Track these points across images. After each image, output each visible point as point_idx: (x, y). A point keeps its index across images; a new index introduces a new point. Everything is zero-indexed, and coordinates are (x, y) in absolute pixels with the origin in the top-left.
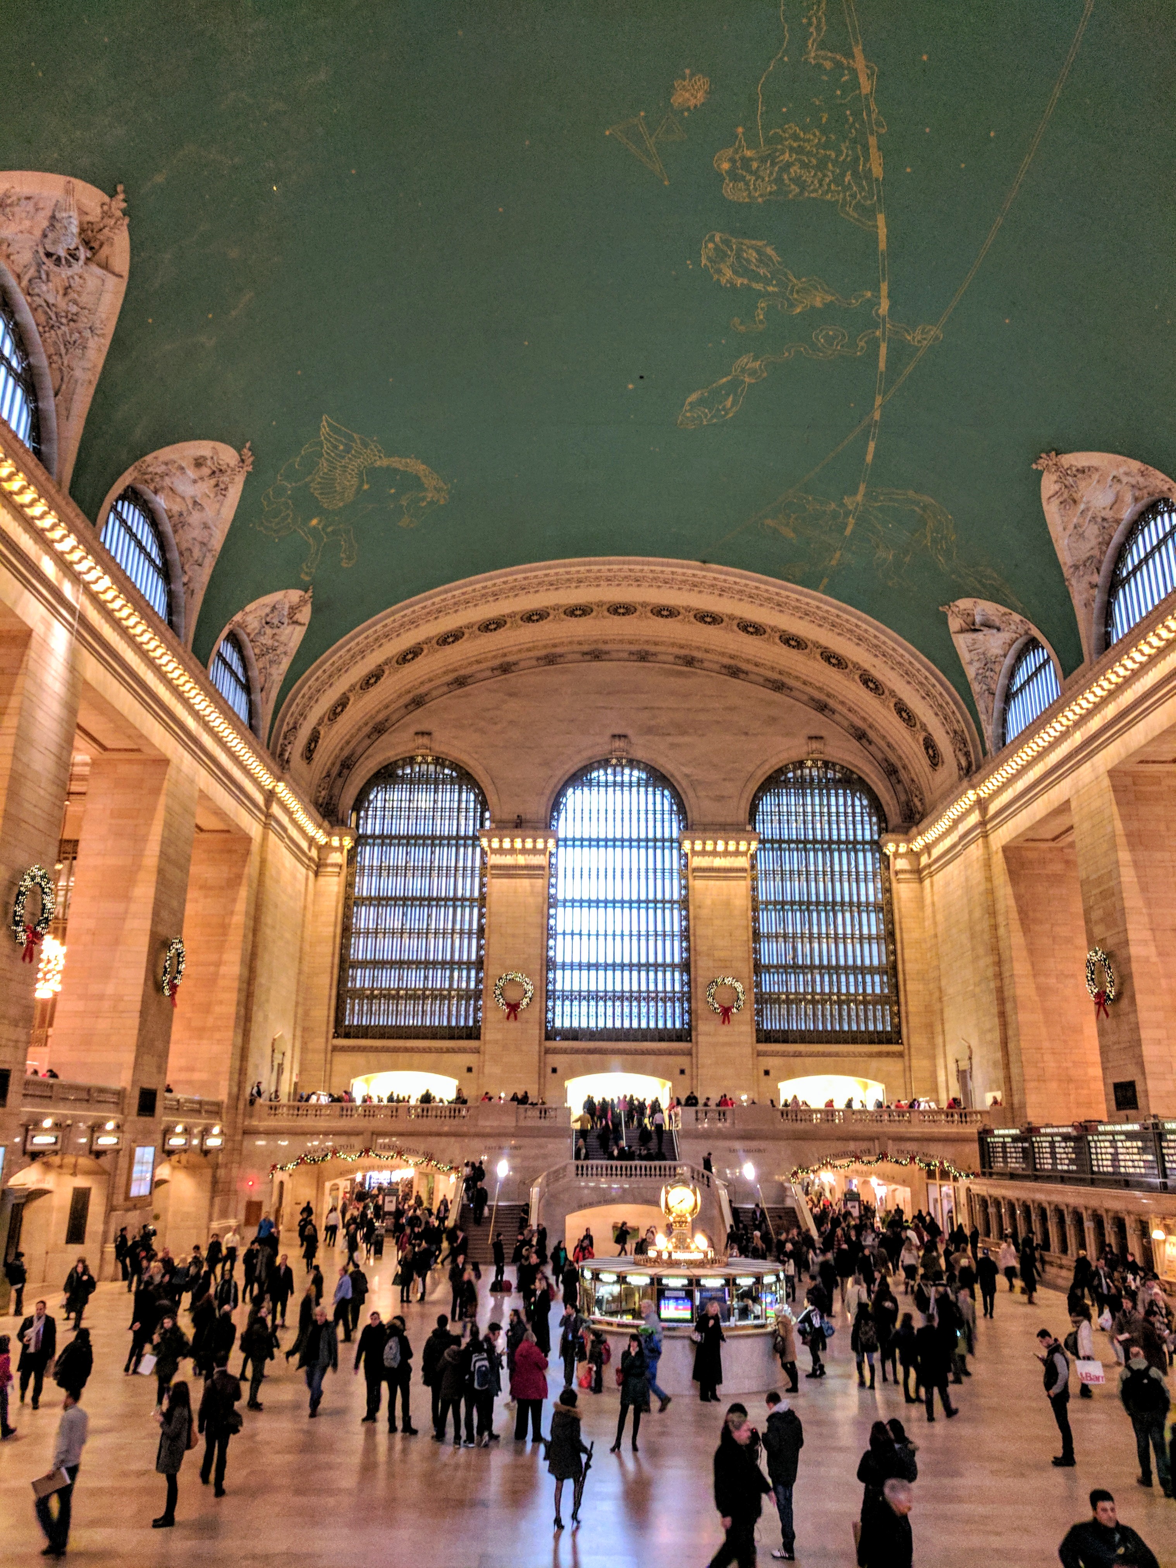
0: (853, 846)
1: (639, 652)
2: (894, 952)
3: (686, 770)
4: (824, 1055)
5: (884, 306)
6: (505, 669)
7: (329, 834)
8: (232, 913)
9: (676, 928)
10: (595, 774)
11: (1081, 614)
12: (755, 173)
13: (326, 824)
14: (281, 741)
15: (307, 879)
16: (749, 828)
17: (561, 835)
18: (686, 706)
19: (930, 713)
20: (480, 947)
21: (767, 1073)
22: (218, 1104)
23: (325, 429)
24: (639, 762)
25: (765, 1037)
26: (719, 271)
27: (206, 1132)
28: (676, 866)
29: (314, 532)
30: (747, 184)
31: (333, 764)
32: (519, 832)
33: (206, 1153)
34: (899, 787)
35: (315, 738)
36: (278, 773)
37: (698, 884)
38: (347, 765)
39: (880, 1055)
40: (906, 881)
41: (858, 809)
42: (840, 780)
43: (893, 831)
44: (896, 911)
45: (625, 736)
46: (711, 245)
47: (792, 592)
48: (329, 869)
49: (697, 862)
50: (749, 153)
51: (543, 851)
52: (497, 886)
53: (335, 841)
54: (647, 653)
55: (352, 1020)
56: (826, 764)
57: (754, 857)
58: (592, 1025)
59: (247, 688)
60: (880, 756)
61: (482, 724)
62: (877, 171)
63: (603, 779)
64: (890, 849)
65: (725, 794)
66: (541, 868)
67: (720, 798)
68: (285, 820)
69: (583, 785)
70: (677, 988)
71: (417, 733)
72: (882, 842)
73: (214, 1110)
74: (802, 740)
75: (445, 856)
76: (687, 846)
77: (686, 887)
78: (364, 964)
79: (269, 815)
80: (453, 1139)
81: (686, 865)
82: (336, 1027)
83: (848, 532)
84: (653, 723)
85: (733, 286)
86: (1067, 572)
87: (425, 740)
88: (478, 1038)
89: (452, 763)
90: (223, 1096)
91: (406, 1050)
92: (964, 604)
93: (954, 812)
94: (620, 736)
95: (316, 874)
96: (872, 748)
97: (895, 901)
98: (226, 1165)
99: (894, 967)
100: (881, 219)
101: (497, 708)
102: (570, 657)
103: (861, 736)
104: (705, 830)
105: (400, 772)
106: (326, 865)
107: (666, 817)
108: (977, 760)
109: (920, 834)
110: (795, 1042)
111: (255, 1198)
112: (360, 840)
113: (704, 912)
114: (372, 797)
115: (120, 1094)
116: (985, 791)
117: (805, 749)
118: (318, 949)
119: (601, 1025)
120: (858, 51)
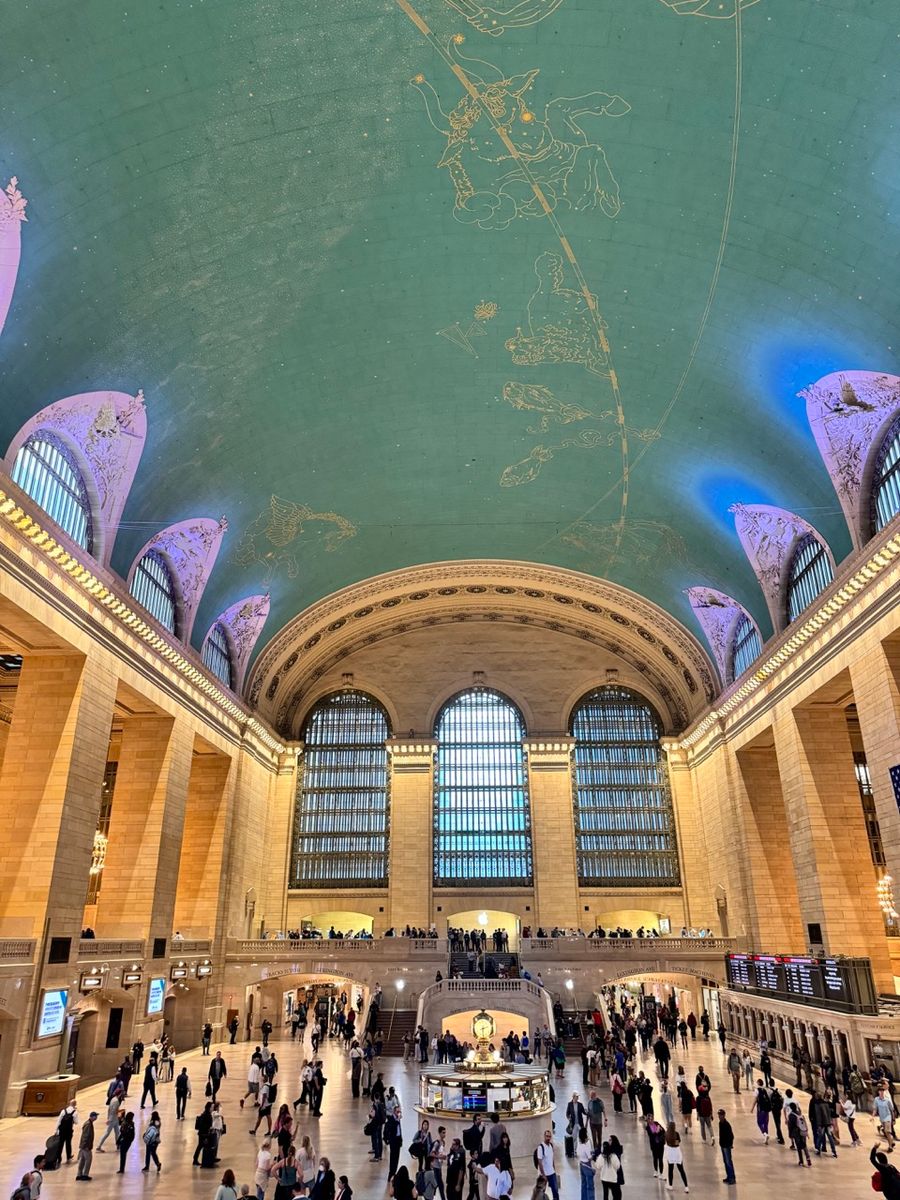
0: (641, 745)
1: (490, 615)
2: (673, 821)
3: (525, 694)
4: (626, 895)
5: (622, 419)
6: (402, 628)
7: (285, 746)
8: (218, 810)
9: (521, 805)
10: (462, 698)
11: (769, 602)
12: (529, 351)
13: (283, 740)
14: (252, 689)
15: (271, 778)
16: (568, 735)
17: (442, 740)
18: (522, 650)
19: (686, 657)
20: (387, 822)
21: (587, 908)
22: (208, 944)
23: (273, 502)
24: (492, 689)
25: (584, 882)
26: (515, 402)
27: (199, 965)
28: (519, 761)
29: (270, 561)
30: (527, 356)
31: (288, 698)
32: (410, 741)
33: (200, 978)
34: (670, 703)
35: (275, 682)
36: (250, 712)
37: (534, 775)
38: (298, 697)
39: (665, 894)
40: (679, 769)
41: (644, 719)
42: (629, 699)
43: (668, 735)
44: (673, 792)
45: (482, 672)
46: (508, 389)
47: (588, 580)
48: (286, 770)
49: (533, 758)
50: (525, 340)
51: (428, 754)
52: (397, 779)
53: (290, 751)
54: (496, 615)
55: (300, 876)
56: (620, 687)
57: (573, 753)
58: (465, 875)
59: (229, 657)
60: (657, 682)
61: (387, 667)
62: (606, 348)
63: (468, 701)
64: (666, 747)
65: (552, 710)
66: (428, 765)
67: (547, 713)
68: (254, 741)
69: (455, 705)
70: (523, 848)
71: (343, 675)
72: (661, 742)
73: (204, 947)
74: (603, 672)
75: (364, 758)
76: (526, 747)
77: (527, 776)
78: (309, 836)
79: (243, 741)
80: (366, 964)
81: (526, 761)
82: (290, 881)
83: (617, 544)
84: (501, 662)
85: (526, 409)
86: (759, 576)
87: (349, 679)
88: (387, 886)
89: (367, 693)
90: (211, 937)
91: (339, 896)
92: (699, 589)
93: (704, 726)
94: (479, 672)
95: (277, 774)
96: (651, 676)
97: (672, 783)
98: (213, 986)
99: (674, 831)
100: (612, 373)
101: (396, 656)
102: (443, 620)
103: (642, 668)
104: (538, 737)
105: (333, 700)
106: (284, 767)
107: (512, 726)
108: (717, 690)
109: (686, 737)
110: (606, 886)
111: (233, 1008)
112: (307, 748)
113: (538, 795)
114: (314, 718)
115: (141, 944)
116: (722, 713)
117: (605, 678)
118: (279, 826)
119: (471, 875)
120: (585, 288)
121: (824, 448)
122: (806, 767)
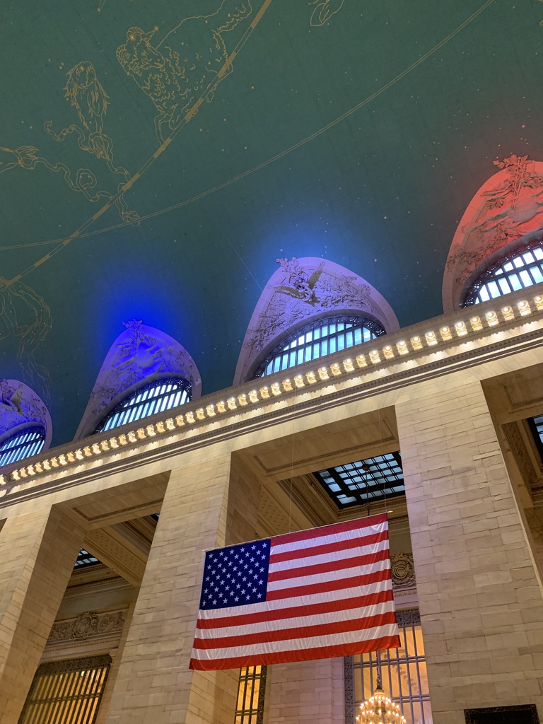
5: (128, 186)
30: (132, 57)
46: (82, 68)
50: (148, 45)
62: (189, 117)
85: (70, 103)
86: (96, 390)
92: (13, 383)
100: (168, 142)
120: (234, 54)
121: (261, 307)
122: (32, 563)
